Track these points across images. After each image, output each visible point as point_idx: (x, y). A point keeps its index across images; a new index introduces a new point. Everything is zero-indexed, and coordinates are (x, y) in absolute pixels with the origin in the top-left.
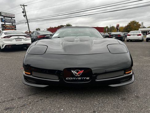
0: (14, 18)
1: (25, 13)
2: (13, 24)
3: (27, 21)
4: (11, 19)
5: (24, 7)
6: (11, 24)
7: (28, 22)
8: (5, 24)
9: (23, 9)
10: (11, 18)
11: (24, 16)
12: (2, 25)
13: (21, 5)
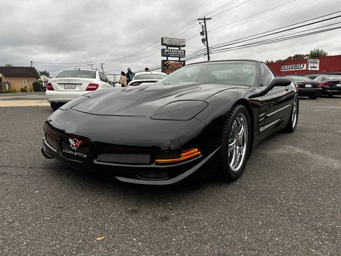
0: (184, 46)
1: (206, 35)
2: (182, 59)
3: (208, 50)
4: (178, 49)
5: (205, 22)
6: (177, 59)
7: (208, 54)
8: (167, 60)
9: (202, 26)
10: (179, 47)
11: (203, 40)
12: (163, 61)
13: (199, 19)
